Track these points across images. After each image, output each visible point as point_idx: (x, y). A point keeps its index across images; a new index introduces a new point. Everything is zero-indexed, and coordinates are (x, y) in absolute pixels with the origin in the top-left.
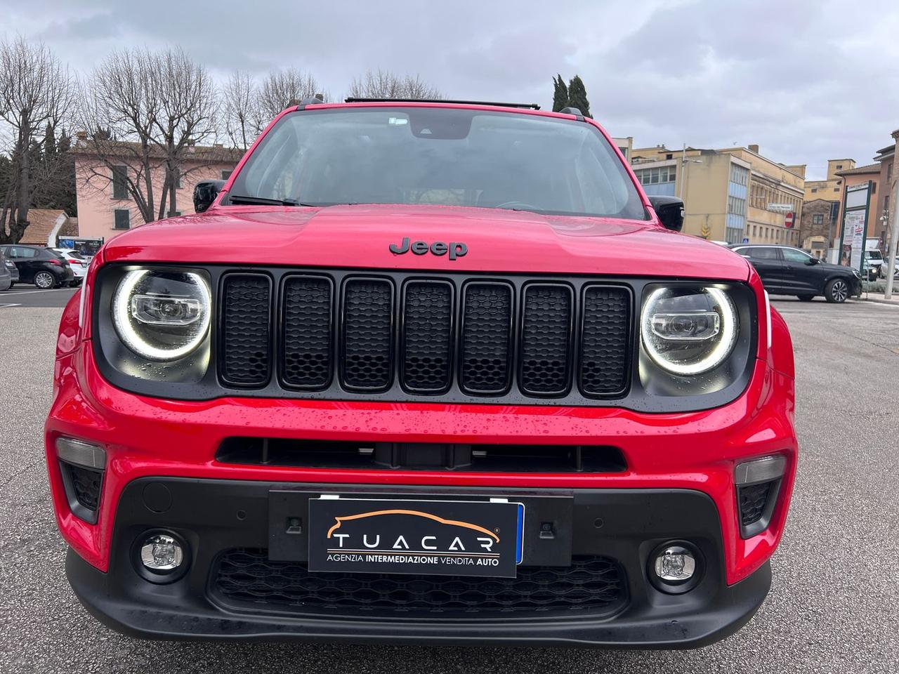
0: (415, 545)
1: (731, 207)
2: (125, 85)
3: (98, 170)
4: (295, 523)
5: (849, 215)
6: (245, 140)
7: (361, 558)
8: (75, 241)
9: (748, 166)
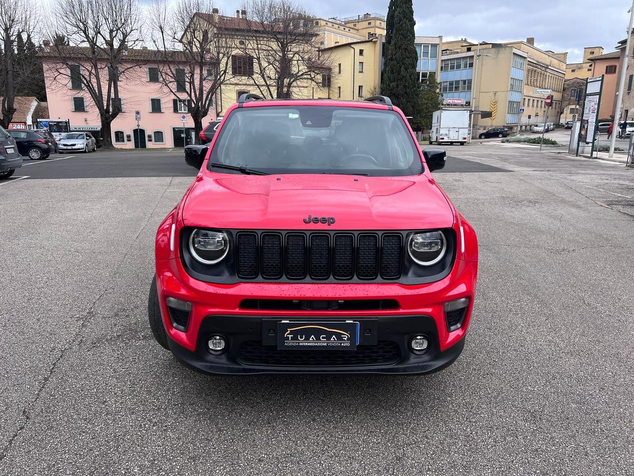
0: (318, 339)
1: (512, 86)
2: (77, 7)
3: (62, 71)
4: (272, 331)
5: (588, 98)
6: (165, 46)
7: (297, 344)
8: (49, 122)
9: (525, 55)
